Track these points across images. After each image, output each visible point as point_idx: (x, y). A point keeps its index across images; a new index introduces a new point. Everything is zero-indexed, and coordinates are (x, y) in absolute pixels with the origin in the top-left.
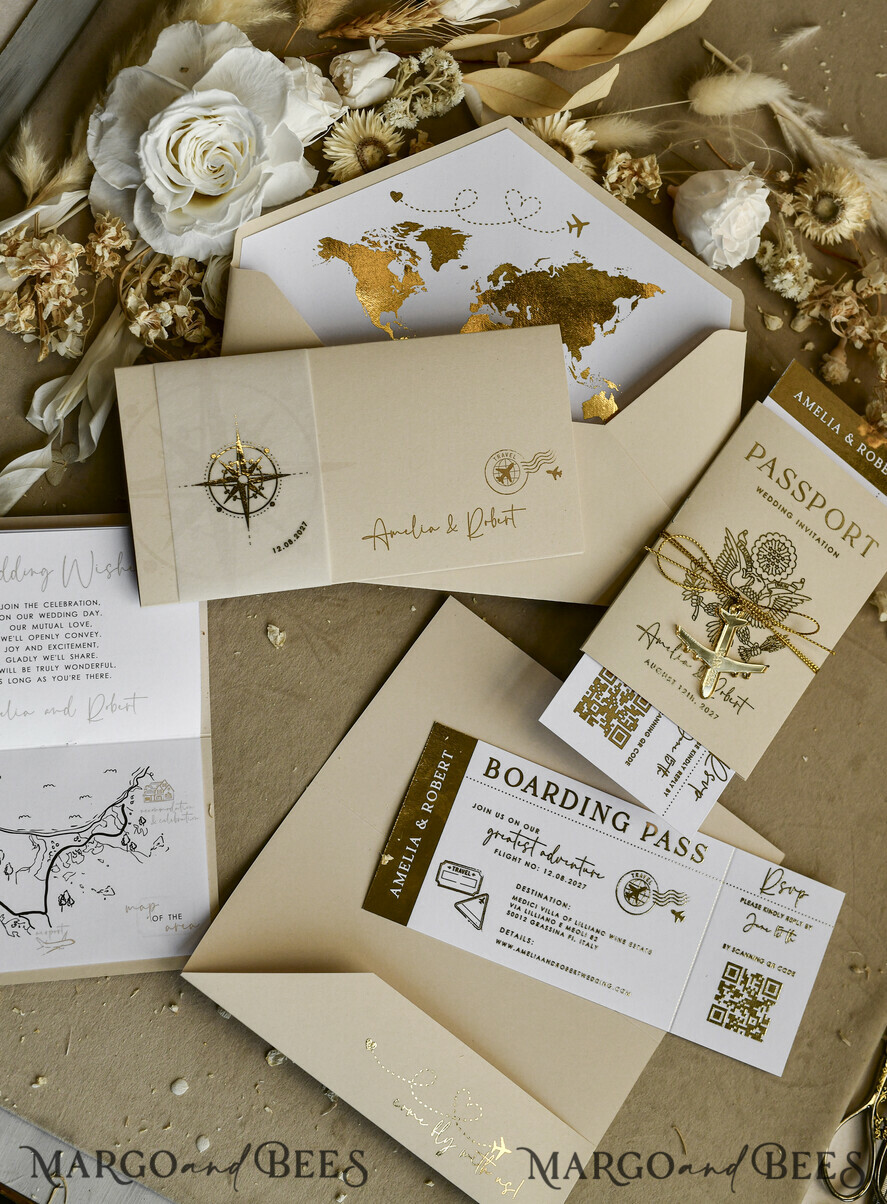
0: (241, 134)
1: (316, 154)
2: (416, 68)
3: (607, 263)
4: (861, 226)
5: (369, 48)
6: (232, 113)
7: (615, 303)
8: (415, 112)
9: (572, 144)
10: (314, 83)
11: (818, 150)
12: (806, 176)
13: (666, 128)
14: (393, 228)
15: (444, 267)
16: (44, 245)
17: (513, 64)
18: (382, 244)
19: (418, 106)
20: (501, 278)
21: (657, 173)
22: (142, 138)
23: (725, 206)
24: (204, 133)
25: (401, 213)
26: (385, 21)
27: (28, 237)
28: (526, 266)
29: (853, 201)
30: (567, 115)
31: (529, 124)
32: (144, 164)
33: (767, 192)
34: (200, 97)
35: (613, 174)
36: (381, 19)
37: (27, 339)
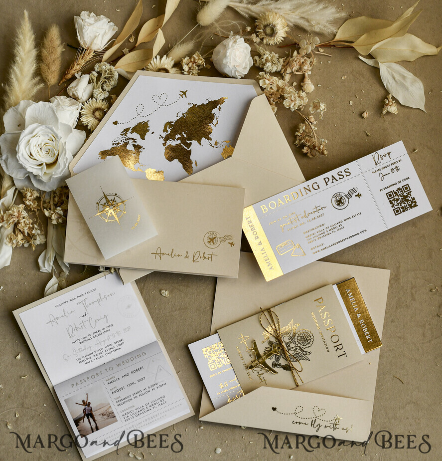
0: (48, 135)
1: (80, 126)
2: (96, 75)
3: (201, 100)
4: (286, 29)
5: (77, 78)
6: (40, 130)
7: (212, 113)
8: (105, 90)
9: (166, 67)
10: (64, 102)
11: (255, 11)
12: (256, 23)
13: (198, 38)
14: (121, 134)
15: (146, 137)
16: (10, 211)
17: (130, 51)
18: (120, 142)
19: (105, 87)
20: (168, 129)
21: (201, 57)
22: (17, 157)
23: (228, 54)
24: (36, 142)
25: (120, 128)
26: (76, 65)
27: (4, 212)
28: (174, 119)
29: (277, 22)
30: (158, 57)
31: (147, 69)
32: (24, 165)
33: (242, 39)
34: (26, 131)
35: (186, 68)
36: (74, 65)
37: (26, 245)
